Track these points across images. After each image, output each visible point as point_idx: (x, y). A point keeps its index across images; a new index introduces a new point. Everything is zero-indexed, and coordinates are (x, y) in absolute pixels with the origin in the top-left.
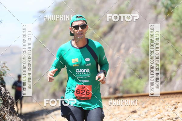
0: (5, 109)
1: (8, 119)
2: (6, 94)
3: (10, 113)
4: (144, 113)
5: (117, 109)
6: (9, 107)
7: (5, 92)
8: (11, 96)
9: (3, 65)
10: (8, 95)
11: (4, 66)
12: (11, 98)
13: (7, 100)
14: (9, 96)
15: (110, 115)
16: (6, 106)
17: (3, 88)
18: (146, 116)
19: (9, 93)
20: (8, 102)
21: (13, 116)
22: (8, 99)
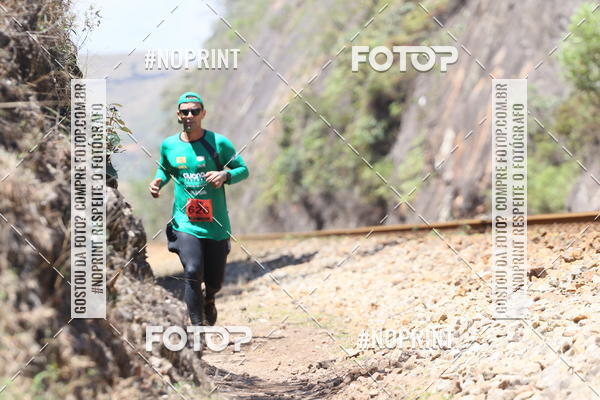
0: (117, 259)
1: (127, 293)
2: (119, 209)
3: (132, 271)
4: (570, 279)
5: (480, 264)
6: (129, 253)
7: (115, 204)
8: (134, 216)
9: (111, 114)
10: (127, 212)
11: (112, 119)
12: (137, 222)
13: (124, 229)
14: (131, 218)
15: (457, 284)
16: (118, 250)
17: (109, 189)
18: (578, 286)
19: (128, 206)
20: (126, 236)
21: (143, 283)
22: (124, 225)
